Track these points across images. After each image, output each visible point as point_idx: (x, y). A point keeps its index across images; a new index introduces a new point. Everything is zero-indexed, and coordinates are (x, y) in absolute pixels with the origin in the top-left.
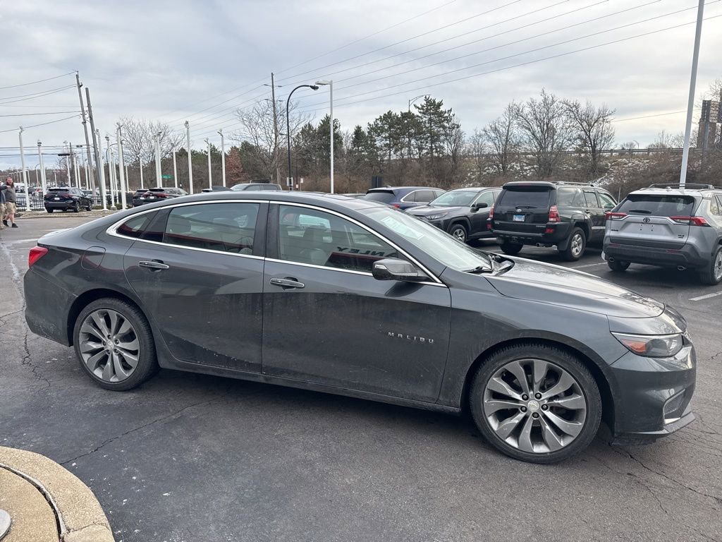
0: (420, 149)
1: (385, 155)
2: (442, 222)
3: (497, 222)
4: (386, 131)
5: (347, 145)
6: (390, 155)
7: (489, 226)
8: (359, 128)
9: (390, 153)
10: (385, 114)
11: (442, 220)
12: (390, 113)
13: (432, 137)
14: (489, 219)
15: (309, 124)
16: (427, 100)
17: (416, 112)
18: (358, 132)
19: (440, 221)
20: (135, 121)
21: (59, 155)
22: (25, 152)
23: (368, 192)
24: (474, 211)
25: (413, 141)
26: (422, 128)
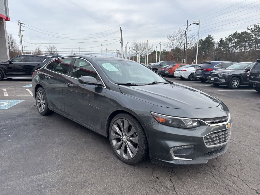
0: (250, 47)
1: (233, 50)
2: (227, 76)
3: (252, 77)
4: (234, 40)
5: (216, 46)
6: (235, 50)
7: (248, 79)
8: (222, 39)
9: (235, 49)
10: (234, 33)
11: (227, 75)
12: (236, 32)
13: (256, 42)
14: (248, 75)
15: (201, 39)
16: (255, 26)
17: (249, 31)
18: (221, 41)
19: (226, 76)
20: (138, 41)
21: (112, 53)
22: (102, 52)
23: (201, 64)
24: (245, 72)
25: (247, 44)
26: (251, 38)
